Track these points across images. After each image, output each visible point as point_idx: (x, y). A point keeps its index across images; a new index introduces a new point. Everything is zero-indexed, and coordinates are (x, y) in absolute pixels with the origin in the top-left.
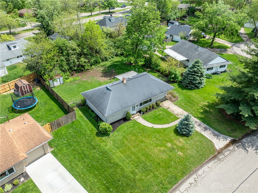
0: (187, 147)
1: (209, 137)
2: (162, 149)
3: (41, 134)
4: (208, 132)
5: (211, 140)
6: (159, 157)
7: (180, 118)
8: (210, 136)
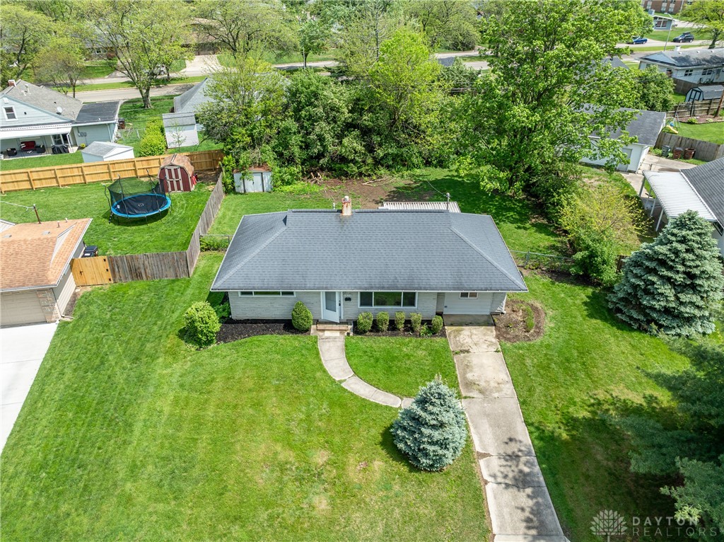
0: (367, 500)
1: (501, 515)
2: (285, 455)
3: (43, 266)
4: (515, 498)
5: (489, 530)
6: (245, 474)
7: (465, 398)
8: (507, 517)
